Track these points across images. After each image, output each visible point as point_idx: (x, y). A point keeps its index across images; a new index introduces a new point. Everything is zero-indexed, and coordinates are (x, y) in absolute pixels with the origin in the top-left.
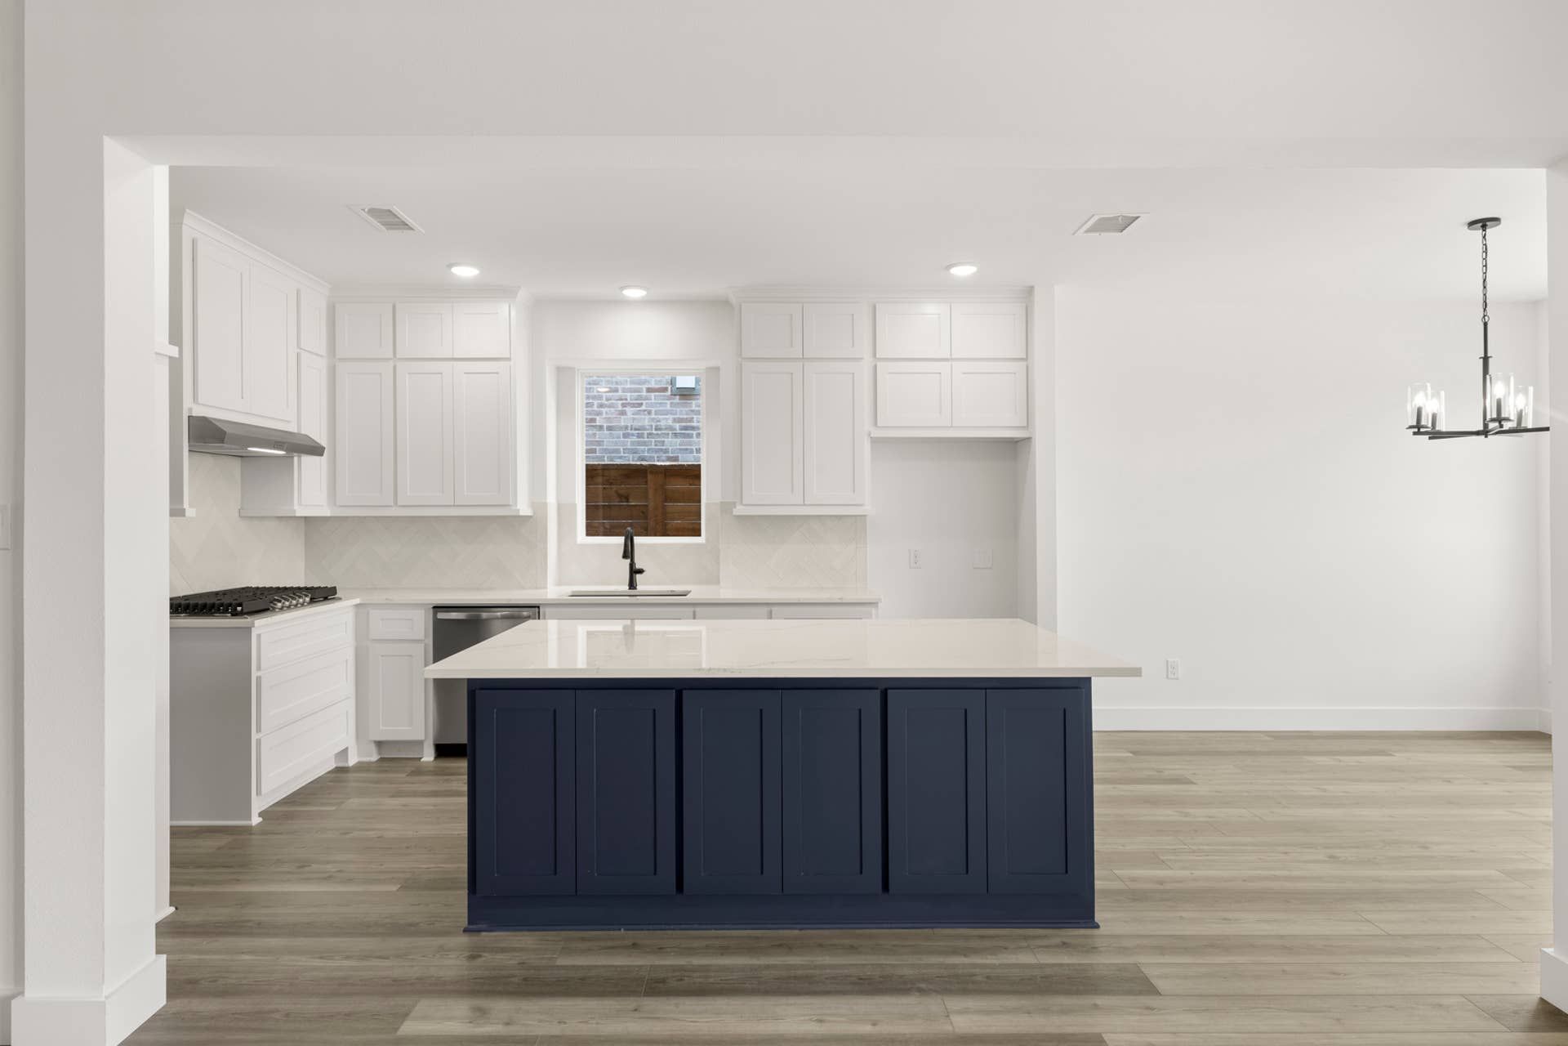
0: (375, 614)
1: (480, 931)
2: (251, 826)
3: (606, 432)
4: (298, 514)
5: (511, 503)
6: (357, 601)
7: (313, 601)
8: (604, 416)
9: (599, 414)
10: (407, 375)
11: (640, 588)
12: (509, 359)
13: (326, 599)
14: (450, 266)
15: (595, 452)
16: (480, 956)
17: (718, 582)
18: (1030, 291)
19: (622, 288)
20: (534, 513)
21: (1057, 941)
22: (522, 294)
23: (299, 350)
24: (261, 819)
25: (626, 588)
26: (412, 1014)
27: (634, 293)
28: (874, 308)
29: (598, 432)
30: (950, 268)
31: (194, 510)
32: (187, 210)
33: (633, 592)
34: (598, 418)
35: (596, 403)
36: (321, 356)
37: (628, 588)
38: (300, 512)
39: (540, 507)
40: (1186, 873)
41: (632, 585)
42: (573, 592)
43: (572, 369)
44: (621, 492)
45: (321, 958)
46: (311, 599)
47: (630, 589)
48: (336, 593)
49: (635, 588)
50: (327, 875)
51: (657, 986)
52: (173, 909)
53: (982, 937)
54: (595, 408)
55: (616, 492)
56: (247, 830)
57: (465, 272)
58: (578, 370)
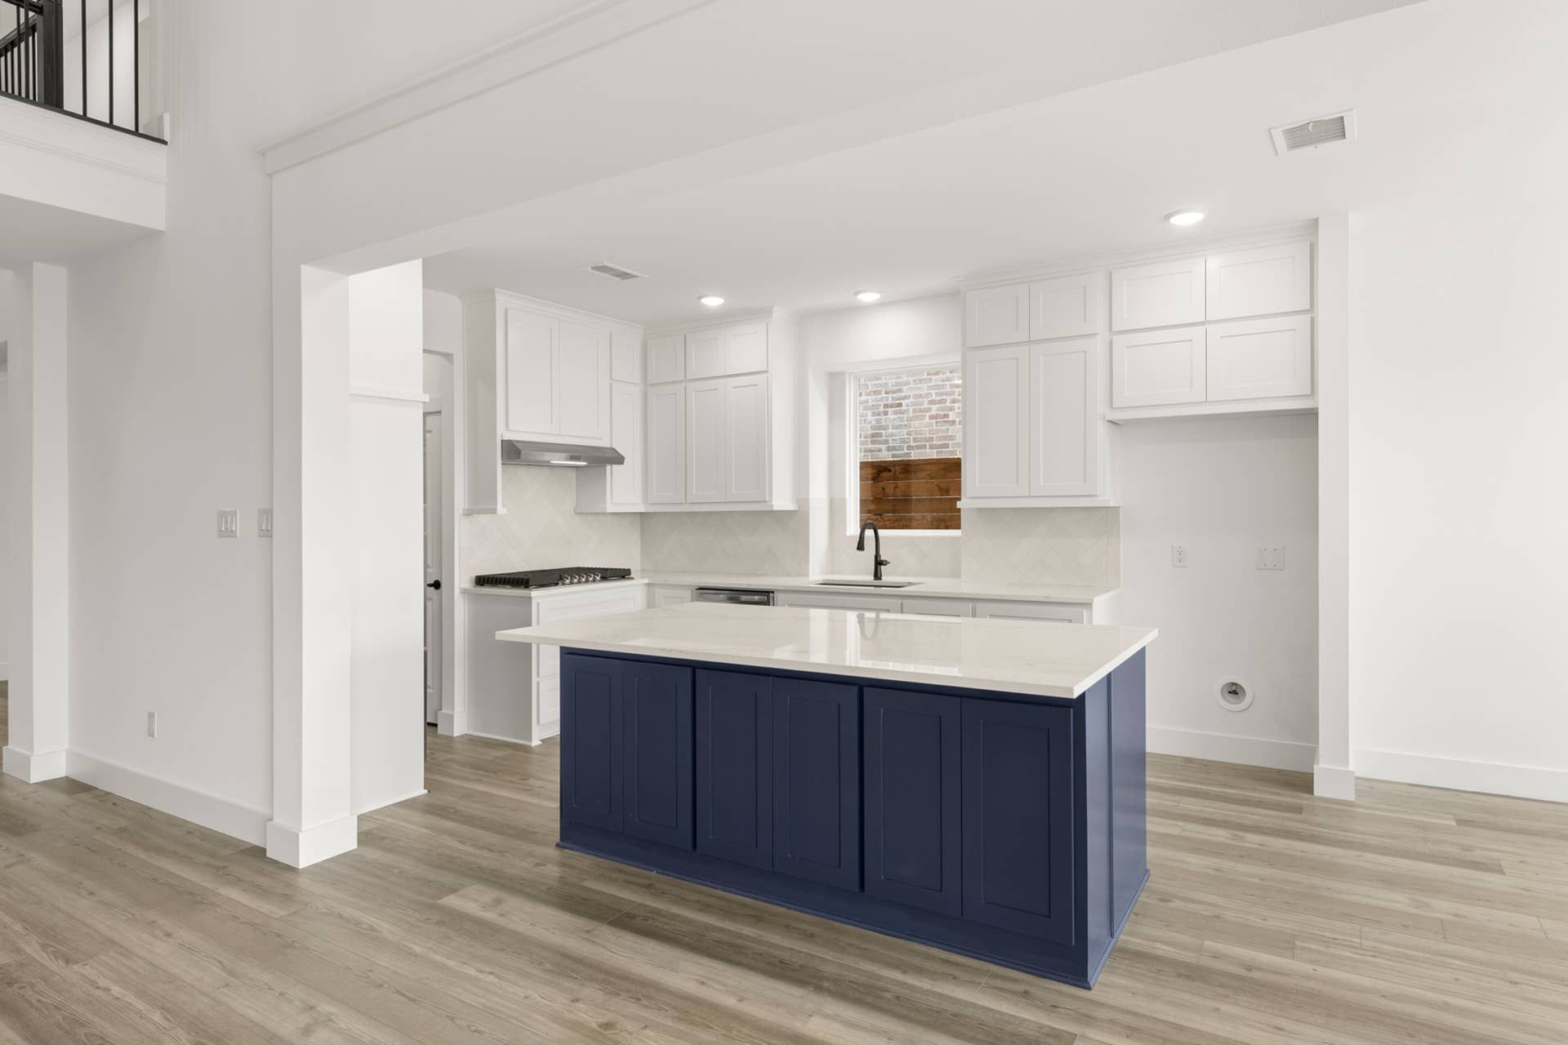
0: (659, 592)
1: (565, 848)
2: (530, 747)
3: (958, 426)
4: (609, 511)
5: (767, 499)
6: (646, 581)
7: (604, 578)
8: (957, 411)
9: (952, 409)
10: (694, 394)
11: (886, 579)
12: (766, 372)
13: (623, 577)
14: (700, 298)
15: (948, 447)
16: (544, 865)
17: (959, 576)
18: (1315, 223)
19: (857, 293)
20: (799, 508)
21: (1021, 988)
22: (778, 313)
23: (610, 382)
24: (540, 743)
25: (871, 578)
26: (461, 892)
27: (868, 297)
28: (1111, 274)
29: (950, 428)
30: (1170, 218)
31: (505, 509)
32: (496, 289)
33: (878, 582)
34: (951, 414)
35: (949, 398)
36: (636, 384)
37: (873, 578)
38: (610, 509)
39: (803, 502)
40: (1308, 968)
41: (877, 575)
42: (824, 580)
43: (843, 374)
44: (942, 485)
45: (460, 842)
46: (602, 577)
47: (875, 579)
48: (630, 574)
49: (880, 579)
50: (528, 788)
51: (624, 920)
52: (426, 791)
53: (946, 962)
54: (948, 404)
55: (938, 485)
56: (527, 749)
57: (713, 302)
58: (850, 374)
